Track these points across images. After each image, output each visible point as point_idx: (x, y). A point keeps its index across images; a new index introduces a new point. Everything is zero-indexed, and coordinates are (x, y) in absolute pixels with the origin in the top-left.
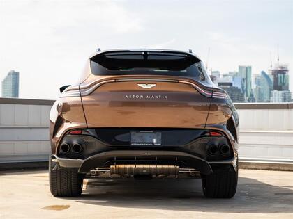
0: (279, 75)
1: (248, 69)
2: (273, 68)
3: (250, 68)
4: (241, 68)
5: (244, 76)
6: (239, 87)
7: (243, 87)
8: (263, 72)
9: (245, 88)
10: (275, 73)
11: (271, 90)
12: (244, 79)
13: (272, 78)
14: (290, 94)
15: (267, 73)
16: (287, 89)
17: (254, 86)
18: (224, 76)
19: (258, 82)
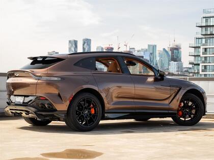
0: (175, 51)
1: (154, 47)
2: (171, 46)
3: (156, 46)
4: (149, 46)
5: (151, 52)
6: (148, 59)
7: (150, 59)
8: (164, 49)
9: (152, 60)
10: (172, 49)
11: (169, 61)
12: (151, 54)
13: (170, 53)
14: (182, 64)
15: (167, 49)
16: (180, 60)
17: (158, 58)
18: (138, 51)
19: (161, 55)
